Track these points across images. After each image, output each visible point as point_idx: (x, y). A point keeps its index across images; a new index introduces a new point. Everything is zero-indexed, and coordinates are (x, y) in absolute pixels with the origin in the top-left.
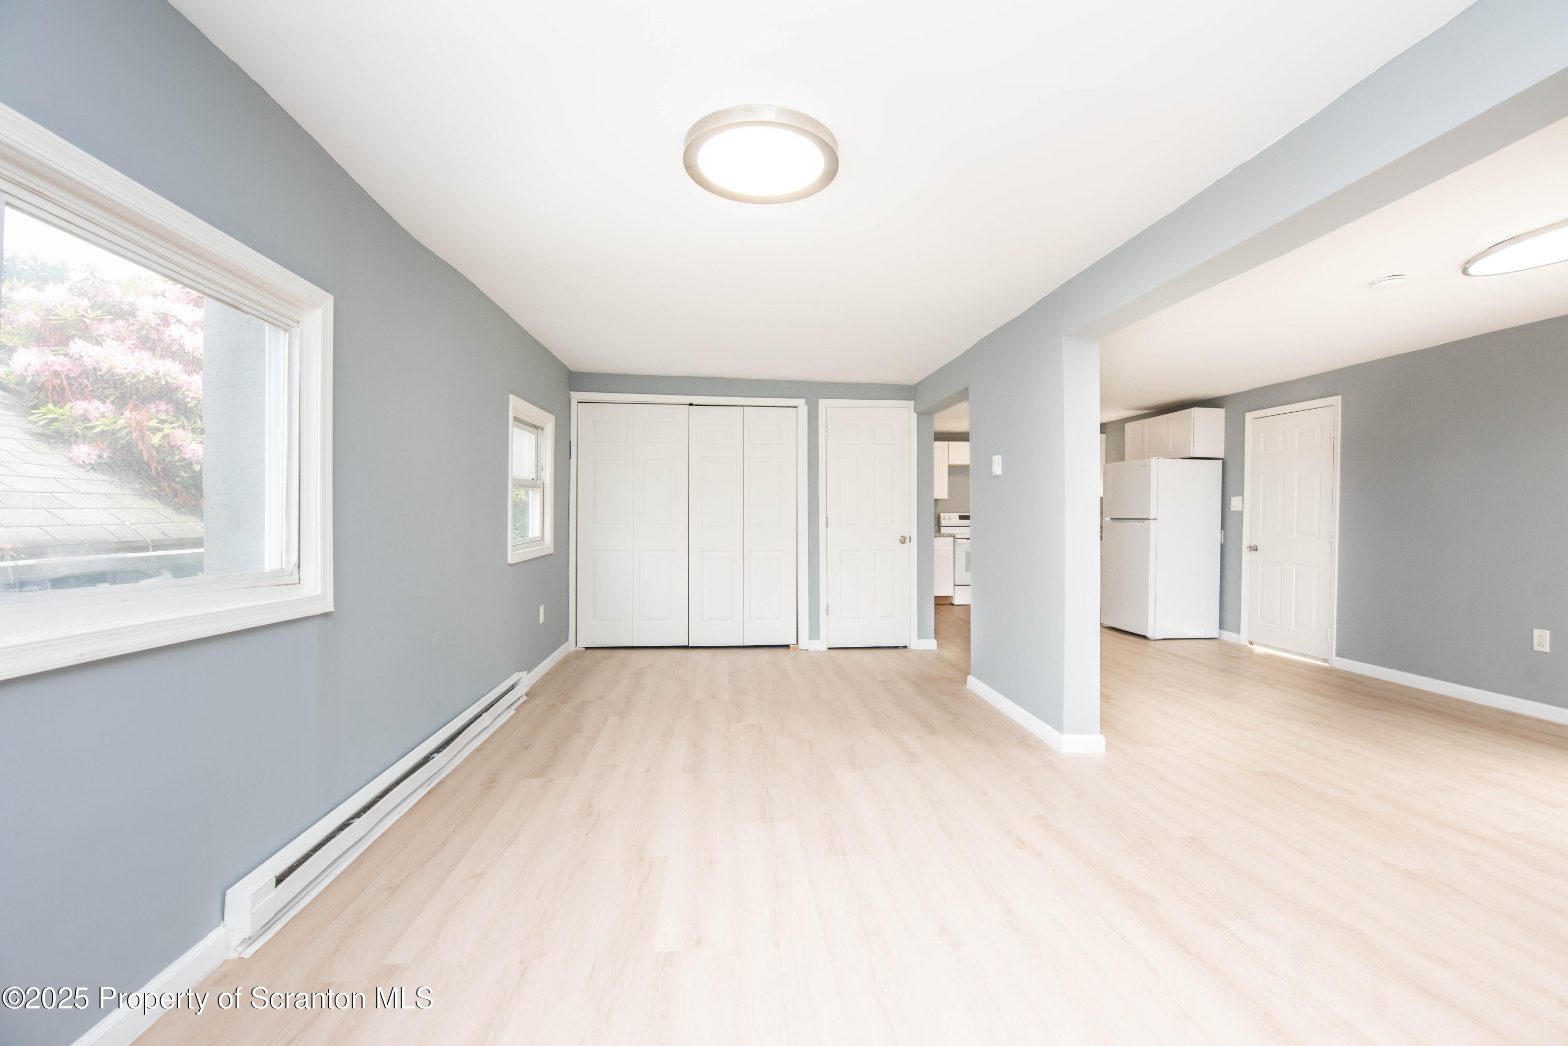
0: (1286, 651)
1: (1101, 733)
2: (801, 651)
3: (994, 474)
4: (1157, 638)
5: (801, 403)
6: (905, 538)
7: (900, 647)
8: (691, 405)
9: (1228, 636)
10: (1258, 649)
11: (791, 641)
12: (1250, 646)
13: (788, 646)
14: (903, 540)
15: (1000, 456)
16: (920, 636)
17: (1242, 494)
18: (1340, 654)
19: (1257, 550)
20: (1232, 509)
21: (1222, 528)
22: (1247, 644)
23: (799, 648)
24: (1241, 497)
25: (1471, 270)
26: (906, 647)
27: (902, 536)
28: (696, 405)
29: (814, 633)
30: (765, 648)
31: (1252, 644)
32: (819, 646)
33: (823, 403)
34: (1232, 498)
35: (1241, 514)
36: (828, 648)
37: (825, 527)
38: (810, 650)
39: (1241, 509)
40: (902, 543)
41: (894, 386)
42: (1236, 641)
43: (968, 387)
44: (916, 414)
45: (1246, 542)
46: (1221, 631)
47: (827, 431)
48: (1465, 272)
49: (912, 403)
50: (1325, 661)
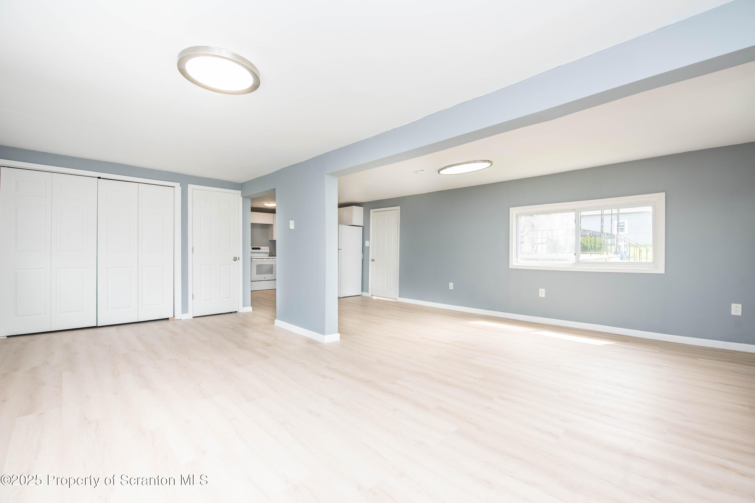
0: (383, 297)
1: (338, 333)
2: (176, 321)
3: (290, 229)
4: (341, 297)
5: (177, 185)
6: (236, 258)
7: (233, 312)
8: (99, 178)
9: (365, 294)
10: (374, 298)
11: (170, 315)
12: (372, 297)
13: (168, 319)
14: (235, 259)
15: (293, 221)
16: (244, 305)
17: (369, 240)
18: (400, 296)
19: (374, 261)
20: (366, 246)
21: (363, 253)
22: (371, 296)
23: (175, 319)
24: (369, 241)
25: (441, 172)
26: (236, 312)
27: (234, 257)
28: (103, 178)
29: (185, 309)
30: (153, 322)
31: (372, 296)
32: (188, 316)
33: (191, 187)
34: (366, 241)
35: (369, 247)
36: (193, 317)
37: (192, 253)
38: (182, 319)
39: (369, 246)
40: (234, 260)
41: (230, 182)
42: (367, 296)
43: (275, 188)
44: (242, 197)
45: (370, 258)
46: (362, 292)
47: (193, 201)
48: (439, 173)
49: (240, 192)
50: (395, 299)
